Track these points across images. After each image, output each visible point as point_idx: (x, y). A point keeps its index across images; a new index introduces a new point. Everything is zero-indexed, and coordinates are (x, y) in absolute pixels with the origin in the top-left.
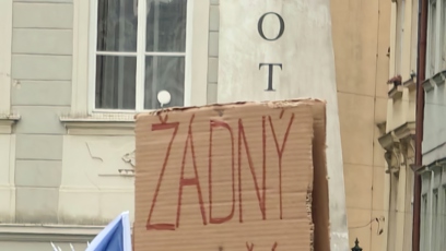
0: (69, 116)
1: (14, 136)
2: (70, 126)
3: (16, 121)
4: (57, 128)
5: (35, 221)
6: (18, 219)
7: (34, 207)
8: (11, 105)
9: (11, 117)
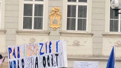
0: (104, 33)
1: (92, 37)
2: (104, 35)
3: (93, 34)
4: (101, 36)
5: (97, 56)
6: (93, 56)
7: (96, 53)
8: (92, 31)
9: (92, 33)
